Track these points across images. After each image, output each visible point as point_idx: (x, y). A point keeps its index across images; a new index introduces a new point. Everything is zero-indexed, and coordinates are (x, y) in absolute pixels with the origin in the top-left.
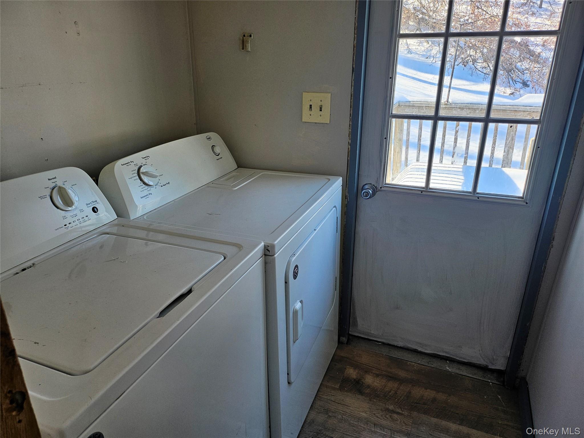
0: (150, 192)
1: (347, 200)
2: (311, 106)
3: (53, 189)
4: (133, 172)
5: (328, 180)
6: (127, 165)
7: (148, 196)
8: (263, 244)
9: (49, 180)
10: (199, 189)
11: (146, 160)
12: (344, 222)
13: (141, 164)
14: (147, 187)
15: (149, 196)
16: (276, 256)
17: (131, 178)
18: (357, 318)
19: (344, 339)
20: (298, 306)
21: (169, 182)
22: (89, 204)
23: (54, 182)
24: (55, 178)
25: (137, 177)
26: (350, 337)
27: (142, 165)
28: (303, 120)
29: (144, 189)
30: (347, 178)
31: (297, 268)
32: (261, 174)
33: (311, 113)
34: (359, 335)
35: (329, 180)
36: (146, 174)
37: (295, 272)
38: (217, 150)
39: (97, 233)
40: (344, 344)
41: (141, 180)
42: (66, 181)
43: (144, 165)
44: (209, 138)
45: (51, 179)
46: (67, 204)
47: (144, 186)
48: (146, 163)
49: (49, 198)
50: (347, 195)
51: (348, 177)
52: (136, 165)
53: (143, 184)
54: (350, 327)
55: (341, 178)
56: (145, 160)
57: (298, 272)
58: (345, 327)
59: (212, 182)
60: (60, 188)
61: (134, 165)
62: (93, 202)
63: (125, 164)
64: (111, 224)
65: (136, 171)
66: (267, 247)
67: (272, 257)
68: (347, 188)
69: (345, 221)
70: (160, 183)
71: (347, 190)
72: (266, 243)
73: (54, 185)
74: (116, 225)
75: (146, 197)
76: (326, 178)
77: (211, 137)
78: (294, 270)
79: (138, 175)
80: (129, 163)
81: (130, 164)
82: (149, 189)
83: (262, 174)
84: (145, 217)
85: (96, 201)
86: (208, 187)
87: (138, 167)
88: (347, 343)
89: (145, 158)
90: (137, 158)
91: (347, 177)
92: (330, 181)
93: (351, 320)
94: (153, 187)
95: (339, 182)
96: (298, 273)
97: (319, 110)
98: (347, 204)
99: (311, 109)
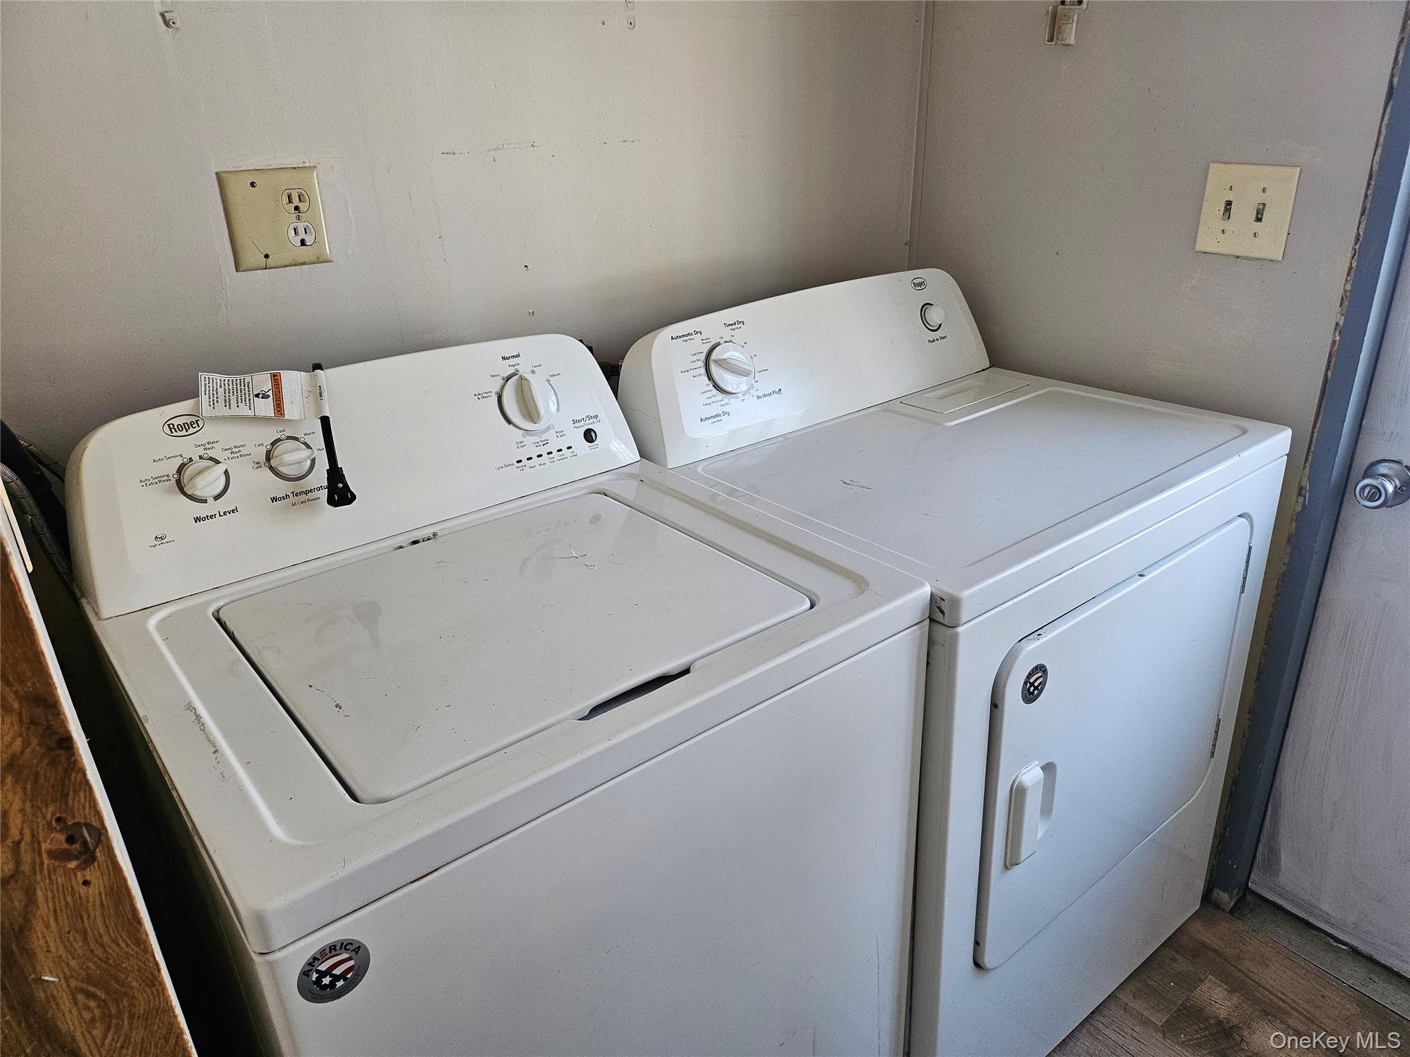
0: (726, 409)
1: (1301, 499)
2: (1229, 203)
3: (508, 379)
4: (695, 358)
5: (1240, 432)
6: (685, 338)
7: (719, 418)
8: (927, 590)
9: (504, 358)
10: (860, 413)
11: (734, 329)
12: (1282, 565)
13: (719, 340)
14: (720, 396)
15: (722, 417)
16: (960, 629)
17: (688, 371)
18: (1282, 852)
19: (1225, 898)
20: (1032, 776)
21: (780, 390)
22: (580, 421)
23: (513, 366)
24: (518, 356)
25: (703, 371)
26: (1248, 896)
27: (722, 341)
28: (1198, 248)
29: (714, 399)
30: (1313, 432)
31: (1040, 674)
32: (1046, 390)
33: (1227, 225)
34: (1280, 902)
35: (1244, 432)
36: (722, 363)
37: (1032, 684)
38: (934, 316)
39: (582, 488)
40: (1224, 911)
41: (710, 377)
42: (540, 365)
43: (726, 342)
44: (920, 284)
45: (508, 358)
46: (531, 416)
47: (715, 392)
48: (732, 338)
49: (495, 398)
50: (1304, 485)
51: (1319, 431)
52: (707, 341)
53: (713, 388)
54: (1254, 871)
55: (1288, 433)
56: (732, 329)
57: (1043, 684)
58: (1233, 865)
59: (901, 400)
60: (521, 378)
61: (702, 340)
62: (589, 417)
63: (681, 337)
64: (621, 472)
65: (703, 357)
66: (939, 600)
67: (951, 631)
68: (1308, 465)
69: (1287, 561)
70: (757, 390)
71: (1307, 470)
72: (939, 589)
73: (512, 370)
74: (631, 476)
75: (714, 420)
76: (1234, 425)
77: (928, 282)
78: (1029, 677)
79: (706, 364)
80: (692, 334)
81: (691, 337)
82: (726, 400)
83: (1049, 392)
84: (699, 470)
85: (596, 417)
86: (885, 411)
87: (709, 346)
88: (1232, 912)
89: (732, 324)
90: (711, 325)
91: (1315, 430)
92: (1244, 436)
93: (1260, 850)
94: (737, 397)
95: (1280, 441)
96: (1043, 689)
97: (1254, 217)
98: (1299, 513)
99: (1227, 214)
